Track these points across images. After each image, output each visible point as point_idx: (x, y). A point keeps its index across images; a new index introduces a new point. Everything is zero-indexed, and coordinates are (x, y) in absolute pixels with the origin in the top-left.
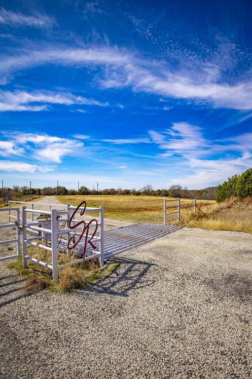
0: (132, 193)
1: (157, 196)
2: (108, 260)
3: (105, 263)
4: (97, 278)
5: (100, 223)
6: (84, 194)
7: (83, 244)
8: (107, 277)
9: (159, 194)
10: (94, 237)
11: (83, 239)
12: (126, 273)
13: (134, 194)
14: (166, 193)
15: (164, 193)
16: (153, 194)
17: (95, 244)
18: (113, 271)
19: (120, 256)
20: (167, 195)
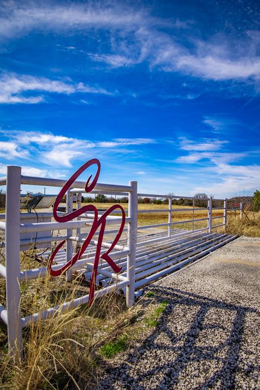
0: (152, 202)
1: (180, 205)
2: (143, 294)
3: (136, 299)
4: (123, 346)
5: (129, 217)
6: (101, 202)
7: (90, 261)
8: (148, 344)
9: (182, 203)
10: (117, 246)
11: (91, 250)
12: (192, 336)
13: (155, 203)
14: (190, 202)
15: (187, 202)
16: (175, 203)
17: (119, 262)
18: (160, 326)
19: (164, 285)
20: (191, 205)
